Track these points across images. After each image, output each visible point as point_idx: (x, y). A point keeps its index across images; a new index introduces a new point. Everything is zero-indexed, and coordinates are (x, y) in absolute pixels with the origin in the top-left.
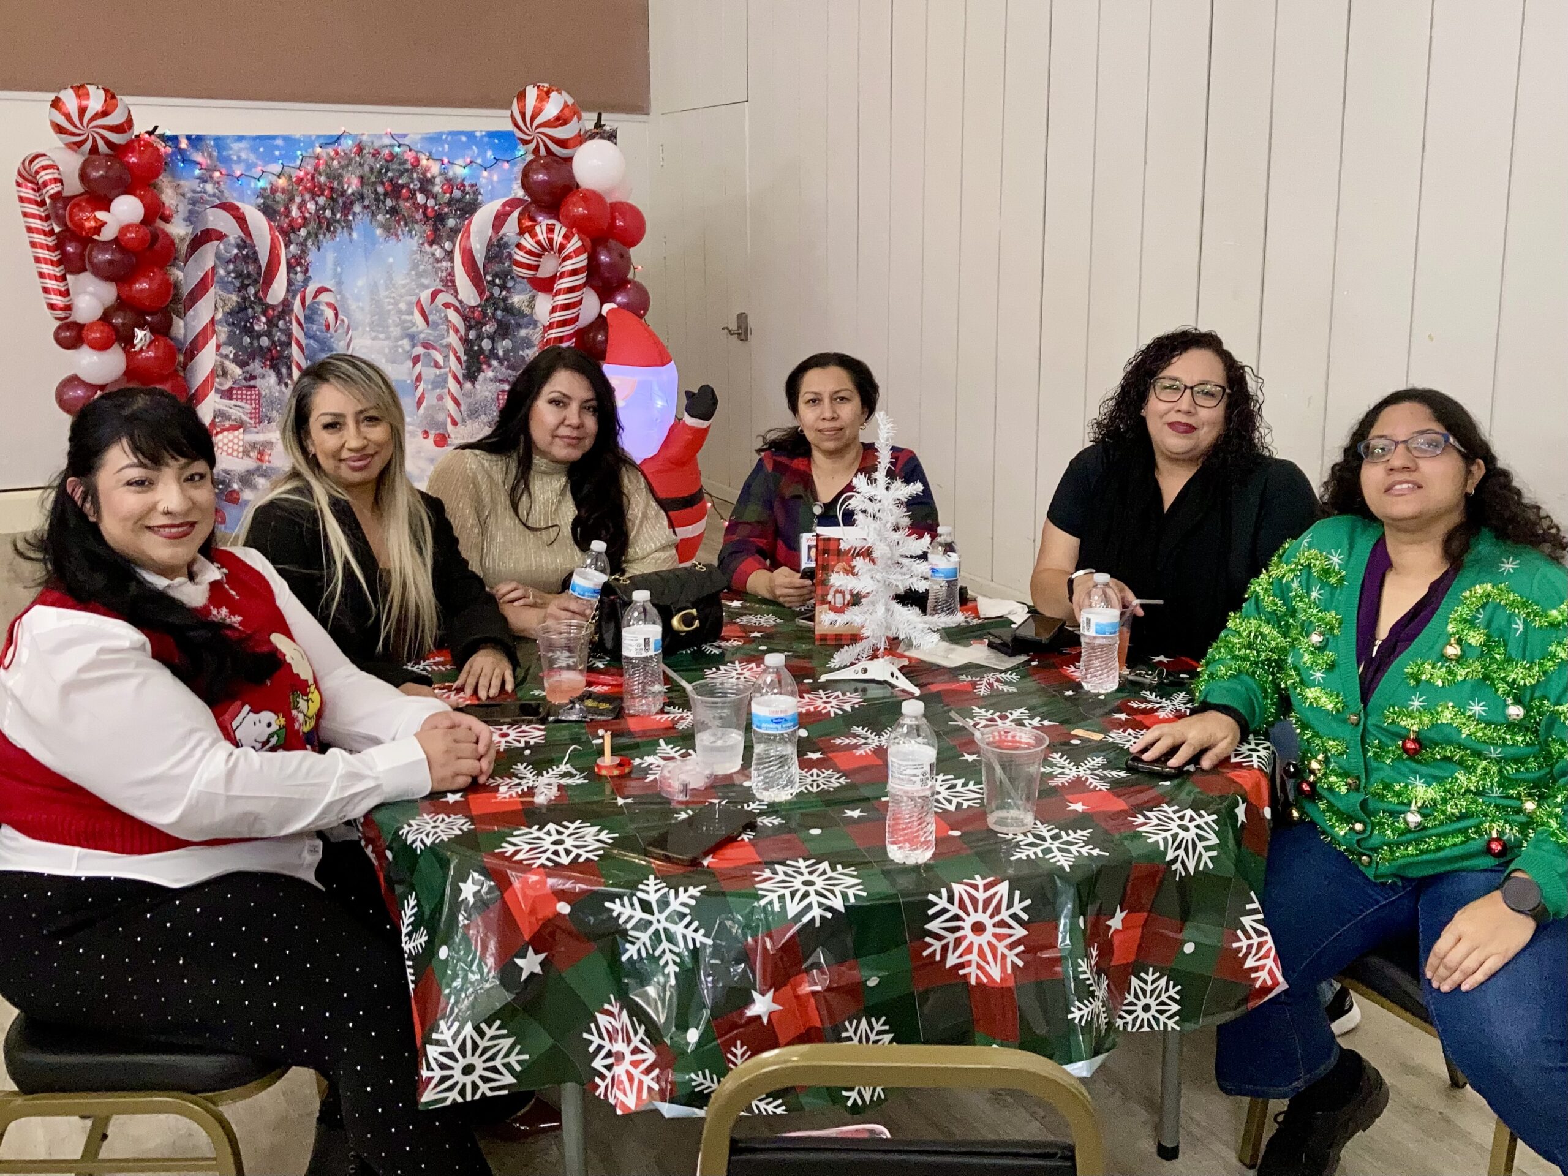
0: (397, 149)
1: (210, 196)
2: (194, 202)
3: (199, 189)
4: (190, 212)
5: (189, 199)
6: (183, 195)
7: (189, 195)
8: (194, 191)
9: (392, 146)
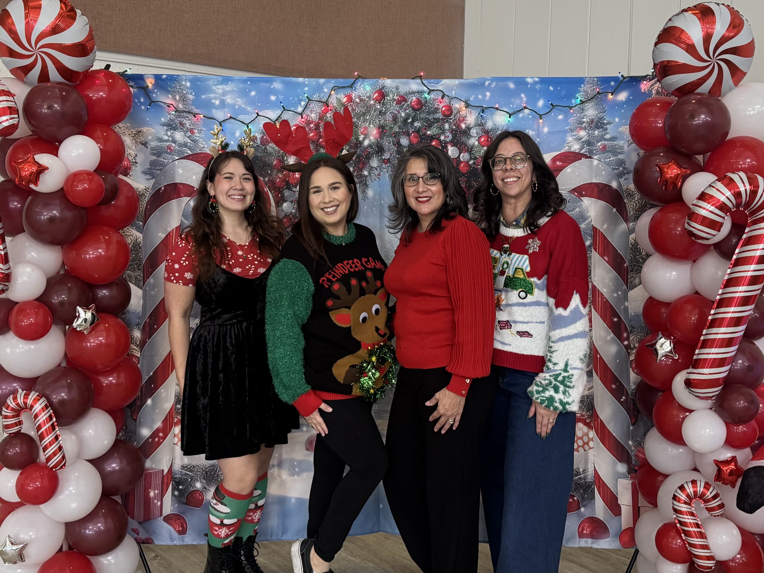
0: (426, 95)
1: (180, 145)
2: (158, 152)
3: (166, 138)
4: (153, 164)
5: (153, 149)
6: (145, 144)
7: (153, 144)
8: (161, 140)
9: (421, 92)
